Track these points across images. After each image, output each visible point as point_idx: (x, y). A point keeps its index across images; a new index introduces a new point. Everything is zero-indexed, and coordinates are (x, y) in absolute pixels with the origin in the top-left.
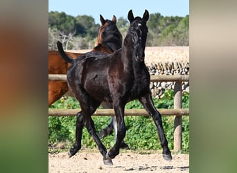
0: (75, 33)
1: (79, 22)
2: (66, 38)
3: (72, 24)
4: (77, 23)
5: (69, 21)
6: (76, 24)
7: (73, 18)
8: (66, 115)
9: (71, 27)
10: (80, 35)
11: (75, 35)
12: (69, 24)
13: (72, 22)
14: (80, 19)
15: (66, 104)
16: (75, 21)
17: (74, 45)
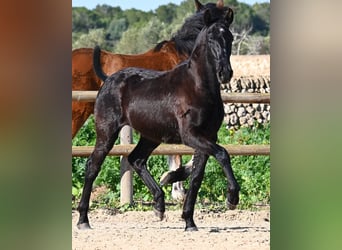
0: (251, 29)
1: (257, 12)
2: (238, 37)
3: (246, 17)
4: (254, 14)
5: (242, 12)
6: (252, 16)
7: (248, 7)
8: (237, 154)
9: (246, 21)
10: (258, 33)
11: (251, 33)
12: (242, 16)
13: (247, 13)
14: (259, 9)
15: (236, 137)
16: (251, 11)
17: (250, 48)
